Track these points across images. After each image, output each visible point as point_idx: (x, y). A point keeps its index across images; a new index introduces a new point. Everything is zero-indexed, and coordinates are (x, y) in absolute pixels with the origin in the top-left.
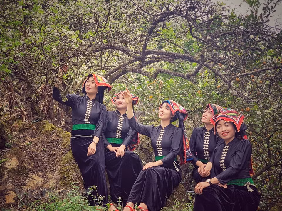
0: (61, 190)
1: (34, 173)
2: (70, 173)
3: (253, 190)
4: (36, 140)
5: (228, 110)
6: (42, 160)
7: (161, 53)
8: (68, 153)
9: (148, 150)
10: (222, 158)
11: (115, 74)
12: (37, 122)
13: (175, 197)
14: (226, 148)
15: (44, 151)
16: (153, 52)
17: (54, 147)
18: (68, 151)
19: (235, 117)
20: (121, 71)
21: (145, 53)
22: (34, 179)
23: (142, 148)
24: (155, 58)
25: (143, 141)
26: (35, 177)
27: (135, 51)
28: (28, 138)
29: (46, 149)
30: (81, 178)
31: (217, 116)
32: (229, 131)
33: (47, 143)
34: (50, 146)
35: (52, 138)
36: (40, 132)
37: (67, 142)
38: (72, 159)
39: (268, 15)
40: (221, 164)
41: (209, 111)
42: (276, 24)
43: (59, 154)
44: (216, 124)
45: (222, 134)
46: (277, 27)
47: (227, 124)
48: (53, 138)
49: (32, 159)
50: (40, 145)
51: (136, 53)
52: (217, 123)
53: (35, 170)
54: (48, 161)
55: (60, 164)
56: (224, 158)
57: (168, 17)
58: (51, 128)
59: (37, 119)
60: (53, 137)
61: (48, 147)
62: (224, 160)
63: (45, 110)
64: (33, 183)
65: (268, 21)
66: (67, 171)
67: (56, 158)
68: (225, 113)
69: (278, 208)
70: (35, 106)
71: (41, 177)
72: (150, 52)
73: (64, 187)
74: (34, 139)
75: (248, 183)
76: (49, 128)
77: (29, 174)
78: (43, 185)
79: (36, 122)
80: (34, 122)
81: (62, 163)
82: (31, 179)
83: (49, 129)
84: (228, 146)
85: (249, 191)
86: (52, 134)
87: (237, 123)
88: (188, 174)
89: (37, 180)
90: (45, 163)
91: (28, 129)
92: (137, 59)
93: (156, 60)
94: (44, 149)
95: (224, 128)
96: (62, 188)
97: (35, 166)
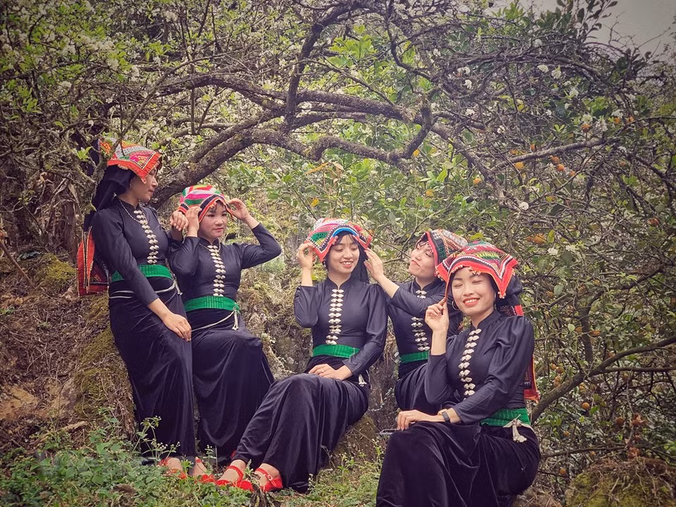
0: (76, 426)
1: (15, 381)
2: (101, 384)
3: (526, 439)
4: (26, 301)
5: (481, 245)
6: (36, 350)
7: (333, 99)
8: (101, 335)
9: (299, 331)
10: (463, 358)
11: (225, 148)
12: (32, 257)
13: (350, 445)
14: (475, 334)
15: (44, 329)
16: (315, 96)
17: (69, 321)
18: (101, 331)
19: (495, 261)
20: (240, 139)
21: (295, 99)
22: (15, 397)
23: (286, 326)
24: (321, 109)
25: (289, 309)
26: (17, 391)
27: (272, 94)
28: (7, 297)
29: (50, 325)
30: (127, 398)
31: (453, 259)
32: (481, 295)
33: (53, 310)
34: (58, 316)
35: (64, 298)
36: (38, 282)
37: (99, 310)
38: (108, 351)
39: (599, 12)
40: (462, 373)
41: (427, 250)
42: (611, 35)
43: (79, 337)
44: (450, 278)
45: (464, 302)
46: (612, 43)
47: (476, 278)
48: (67, 297)
49: (13, 348)
50: (35, 314)
51: (274, 98)
52: (453, 276)
53: (18, 375)
54: (51, 354)
55: (80, 361)
56: (468, 357)
57: (350, 14)
58: (63, 275)
59: (31, 251)
60: (66, 295)
61: (55, 320)
62: (469, 361)
63: (54, 228)
64: (13, 407)
65: (598, 27)
66: (94, 379)
67: (70, 348)
68: (472, 252)
69: (591, 477)
70: (26, 219)
71: (32, 391)
72: (307, 97)
73: (84, 418)
74: (21, 300)
75: (515, 419)
76: (59, 274)
77: (3, 386)
78: (36, 413)
79: (28, 258)
80: (24, 257)
81: (84, 358)
82: (6, 397)
83: (59, 276)
84: (479, 331)
85: (515, 440)
86: (66, 289)
87: (501, 277)
88: (389, 391)
89: (22, 399)
90: (44, 359)
91: (8, 274)
92: (277, 112)
93: (323, 116)
94: (44, 324)
95: (468, 288)
96: (79, 420)
97: (18, 366)
